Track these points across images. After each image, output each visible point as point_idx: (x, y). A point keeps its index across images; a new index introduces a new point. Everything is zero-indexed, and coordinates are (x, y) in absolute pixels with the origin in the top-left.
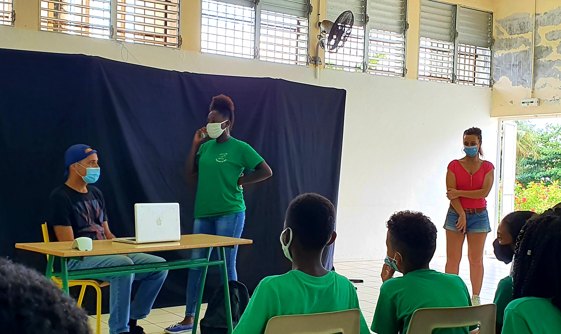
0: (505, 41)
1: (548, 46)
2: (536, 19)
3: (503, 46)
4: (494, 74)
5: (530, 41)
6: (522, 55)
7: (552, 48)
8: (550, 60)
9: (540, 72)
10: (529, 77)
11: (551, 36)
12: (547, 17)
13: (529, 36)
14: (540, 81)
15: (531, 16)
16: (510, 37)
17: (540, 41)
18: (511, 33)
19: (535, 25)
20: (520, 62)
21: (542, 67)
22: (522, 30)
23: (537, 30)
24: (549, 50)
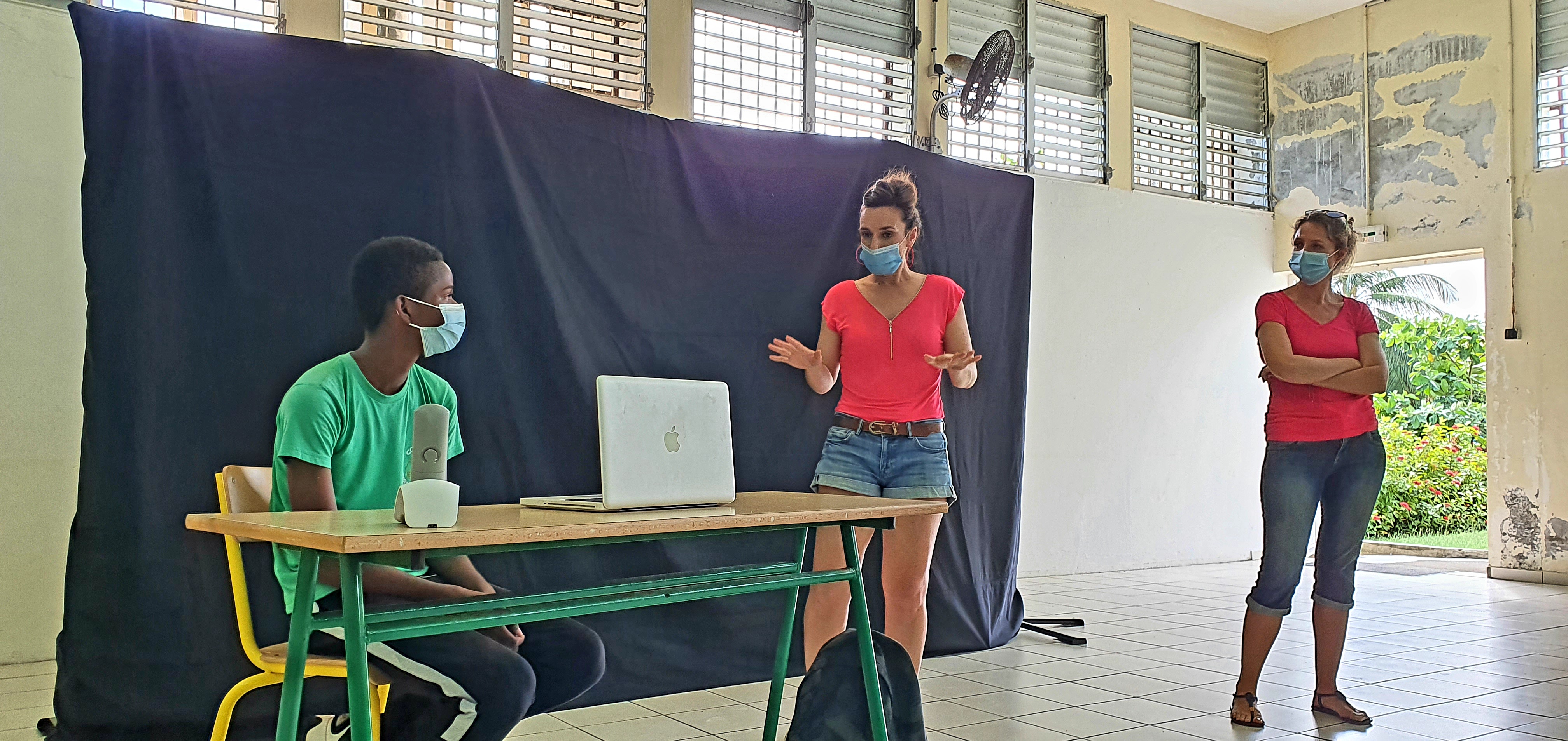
0: (1297, 115)
1: (1402, 116)
2: (1370, 66)
3: (1295, 125)
4: (1274, 183)
6: (1340, 141)
7: (1410, 120)
8: (1408, 146)
9: (1385, 171)
10: (1359, 183)
11: (1408, 95)
12: (1396, 57)
13: (1354, 101)
14: (1387, 189)
15: (1356, 60)
16: (1310, 106)
17: (1382, 107)
18: (1312, 98)
19: (1368, 76)
20: (1336, 156)
21: (1389, 162)
22: (1336, 89)
23: (1373, 86)
24: (1405, 123)
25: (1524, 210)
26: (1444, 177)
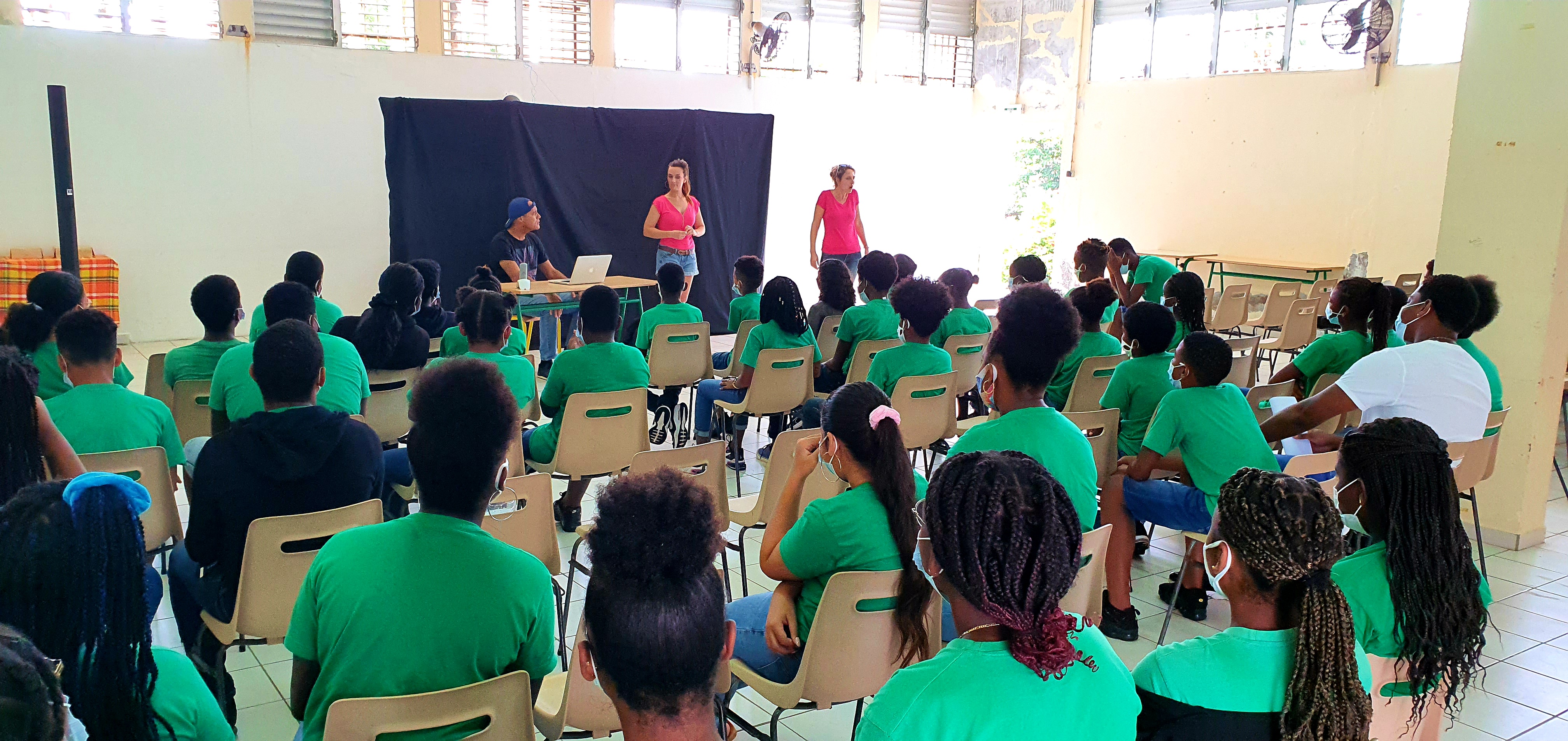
0: (988, 29)
1: (1036, 39)
2: (1024, 5)
3: (987, 35)
4: (975, 70)
5: (1017, 31)
6: (1007, 49)
7: (1039, 42)
8: (1037, 58)
9: (1026, 71)
10: (1013, 77)
11: (1039, 27)
12: (1036, 3)
13: (1015, 25)
14: (1027, 82)
16: (995, 25)
17: (1028, 32)
18: (997, 20)
19: (1022, 12)
20: (1005, 58)
21: (1028, 65)
22: (1008, 16)
23: (1024, 18)
24: (1037, 43)
25: (1081, 104)
26: (1052, 80)
